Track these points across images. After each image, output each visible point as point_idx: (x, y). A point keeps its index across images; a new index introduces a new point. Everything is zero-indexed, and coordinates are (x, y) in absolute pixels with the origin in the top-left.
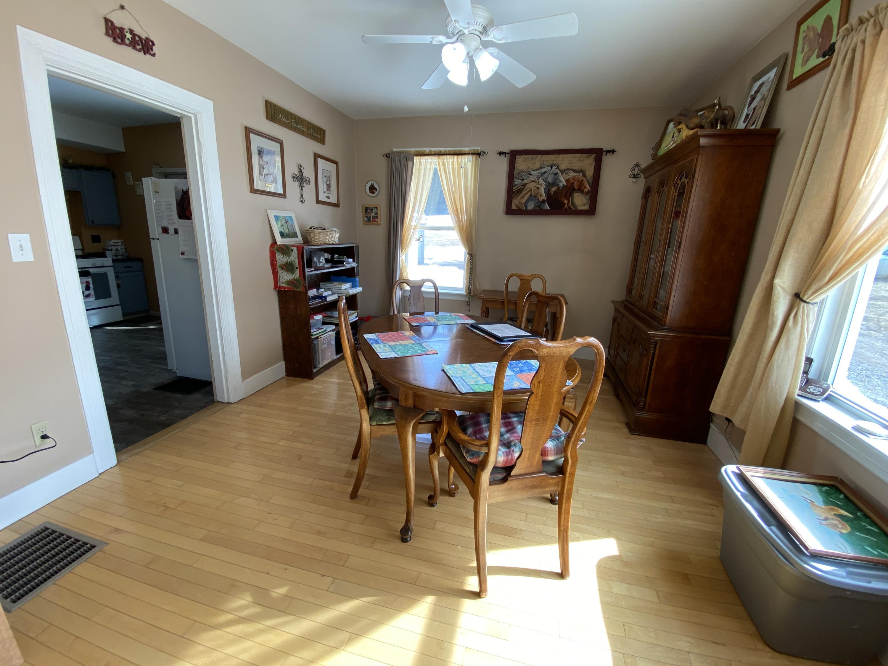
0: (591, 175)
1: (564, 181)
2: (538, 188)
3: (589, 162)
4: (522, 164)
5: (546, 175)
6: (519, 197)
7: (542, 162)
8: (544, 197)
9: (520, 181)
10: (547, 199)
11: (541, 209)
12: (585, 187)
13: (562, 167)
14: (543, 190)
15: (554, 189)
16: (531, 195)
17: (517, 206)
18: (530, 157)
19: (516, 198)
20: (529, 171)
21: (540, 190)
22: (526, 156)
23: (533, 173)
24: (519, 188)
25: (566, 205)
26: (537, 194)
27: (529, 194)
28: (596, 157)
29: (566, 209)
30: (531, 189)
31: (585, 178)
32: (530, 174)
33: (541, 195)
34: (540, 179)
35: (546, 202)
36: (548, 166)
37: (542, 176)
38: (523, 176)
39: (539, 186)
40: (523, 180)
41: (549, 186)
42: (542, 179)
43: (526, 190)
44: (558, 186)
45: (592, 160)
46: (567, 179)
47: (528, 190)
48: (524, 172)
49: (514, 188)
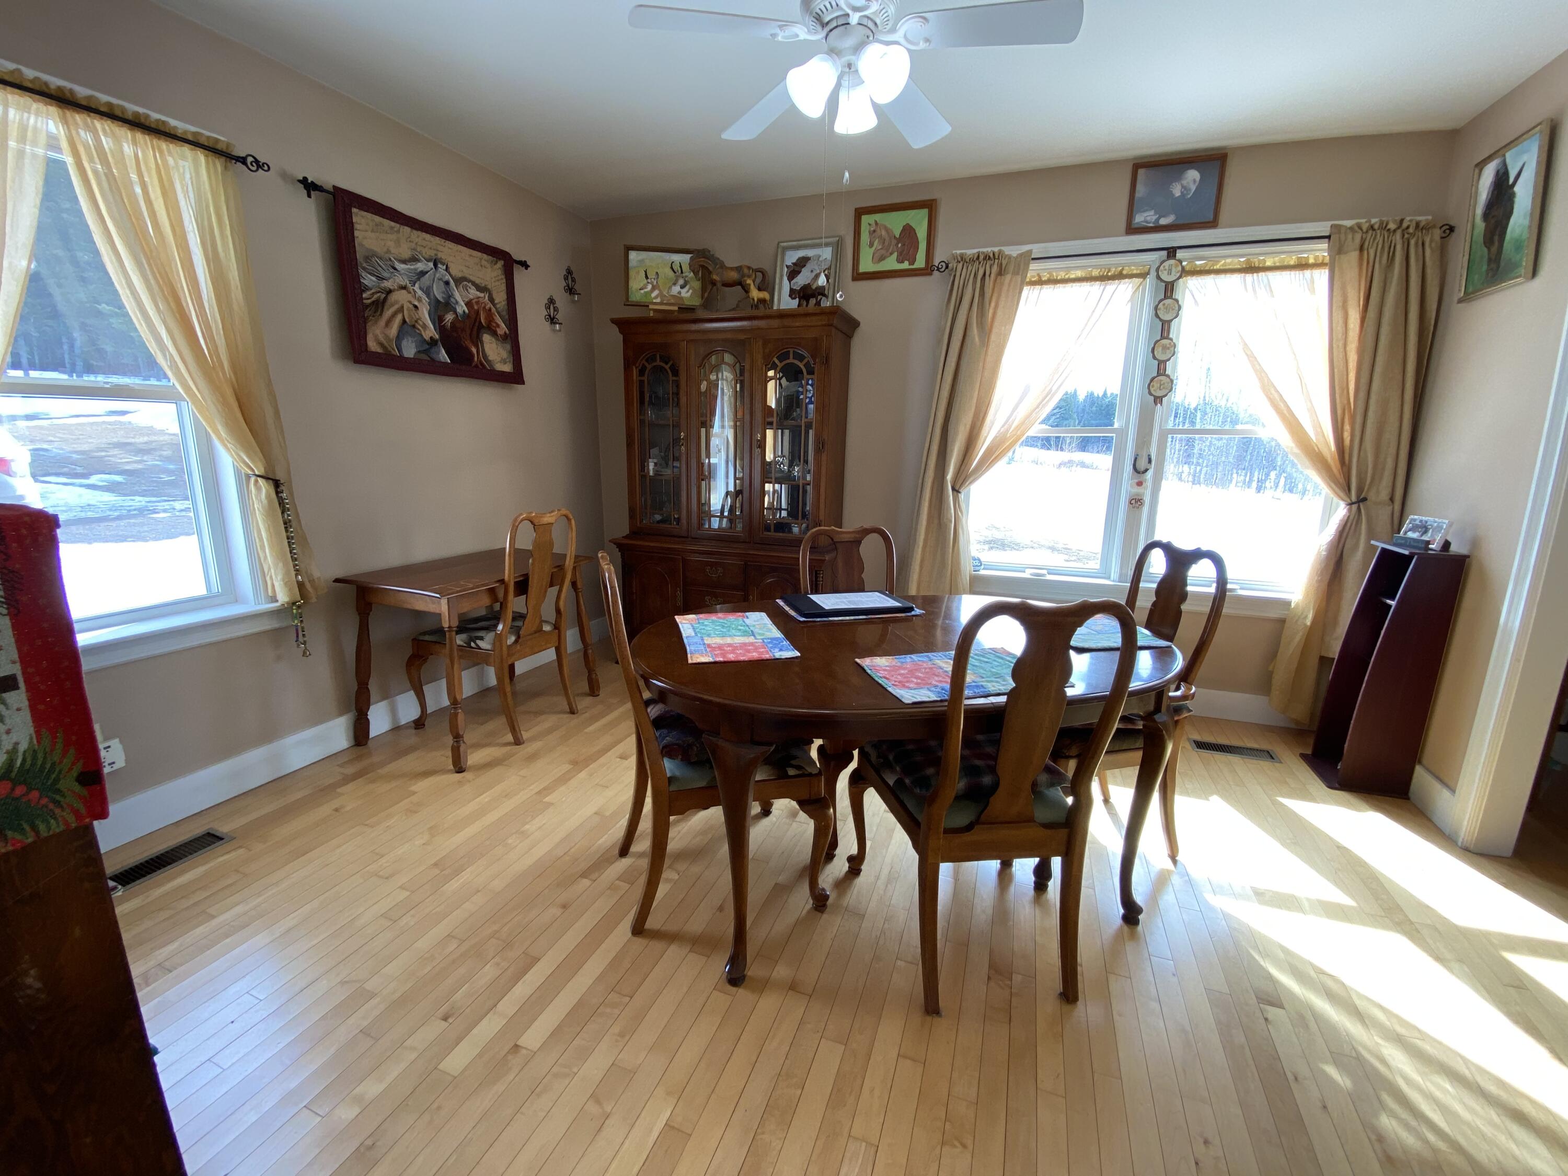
0: (503, 303)
1: (463, 304)
2: (416, 307)
3: (495, 274)
4: (369, 234)
5: (426, 280)
6: (382, 322)
7: (413, 245)
8: (431, 332)
9: (374, 279)
10: (440, 337)
11: (433, 360)
12: (498, 326)
13: (456, 271)
14: (427, 316)
15: (449, 317)
16: (404, 322)
17: (381, 344)
18: (387, 222)
19: (376, 322)
20: (390, 259)
21: (420, 312)
22: (378, 219)
23: (400, 266)
24: (376, 296)
25: (476, 359)
26: (416, 321)
27: (399, 318)
28: (504, 266)
29: (476, 366)
30: (402, 307)
31: (494, 305)
32: (395, 269)
33: (425, 326)
34: (417, 285)
35: (439, 342)
36: (428, 260)
37: (419, 279)
38: (379, 268)
39: (416, 303)
40: (382, 279)
41: (440, 308)
42: (421, 288)
43: (392, 305)
44: (455, 312)
45: (500, 272)
46: (467, 300)
47: (396, 307)
48: (381, 258)
49: (364, 295)
